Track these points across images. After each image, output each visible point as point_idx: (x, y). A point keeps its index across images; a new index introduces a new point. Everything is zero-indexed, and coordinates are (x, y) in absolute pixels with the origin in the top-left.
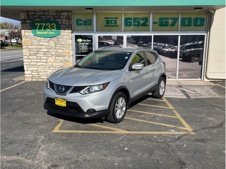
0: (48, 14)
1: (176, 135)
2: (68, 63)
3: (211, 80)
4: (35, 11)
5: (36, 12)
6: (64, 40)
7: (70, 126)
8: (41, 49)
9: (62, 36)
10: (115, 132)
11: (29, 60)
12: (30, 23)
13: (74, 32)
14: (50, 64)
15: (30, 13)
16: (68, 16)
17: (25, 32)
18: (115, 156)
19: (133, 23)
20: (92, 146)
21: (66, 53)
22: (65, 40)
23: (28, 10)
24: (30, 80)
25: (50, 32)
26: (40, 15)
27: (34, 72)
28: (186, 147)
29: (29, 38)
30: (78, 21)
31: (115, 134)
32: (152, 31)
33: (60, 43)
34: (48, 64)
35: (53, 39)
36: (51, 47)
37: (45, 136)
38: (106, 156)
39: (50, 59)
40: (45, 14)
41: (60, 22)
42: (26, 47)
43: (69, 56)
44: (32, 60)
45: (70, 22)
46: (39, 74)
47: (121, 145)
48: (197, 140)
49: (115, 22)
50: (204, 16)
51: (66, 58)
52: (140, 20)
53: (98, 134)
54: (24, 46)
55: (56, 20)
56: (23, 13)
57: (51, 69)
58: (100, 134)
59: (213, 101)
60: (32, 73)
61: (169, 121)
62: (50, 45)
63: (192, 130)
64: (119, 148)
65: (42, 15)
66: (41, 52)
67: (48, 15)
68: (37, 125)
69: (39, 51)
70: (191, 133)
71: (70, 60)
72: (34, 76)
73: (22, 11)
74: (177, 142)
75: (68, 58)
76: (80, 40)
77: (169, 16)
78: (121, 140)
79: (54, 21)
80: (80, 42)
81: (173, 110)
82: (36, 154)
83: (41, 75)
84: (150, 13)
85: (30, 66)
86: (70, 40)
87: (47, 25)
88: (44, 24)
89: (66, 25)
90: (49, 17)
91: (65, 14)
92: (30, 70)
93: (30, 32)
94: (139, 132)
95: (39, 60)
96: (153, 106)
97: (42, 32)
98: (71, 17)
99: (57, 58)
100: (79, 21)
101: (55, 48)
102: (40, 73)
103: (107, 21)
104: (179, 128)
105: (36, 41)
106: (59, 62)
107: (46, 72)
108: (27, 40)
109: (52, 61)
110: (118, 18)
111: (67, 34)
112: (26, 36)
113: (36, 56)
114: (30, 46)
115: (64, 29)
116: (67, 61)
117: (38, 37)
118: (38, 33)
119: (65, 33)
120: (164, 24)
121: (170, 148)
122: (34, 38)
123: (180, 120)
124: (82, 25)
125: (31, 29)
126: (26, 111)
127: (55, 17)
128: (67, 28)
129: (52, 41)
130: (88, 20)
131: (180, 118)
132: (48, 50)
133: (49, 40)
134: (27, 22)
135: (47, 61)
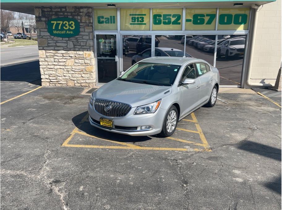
1: (190, 152)
2: (89, 66)
4: (51, 7)
6: (84, 40)
7: (81, 140)
8: (59, 50)
9: (81, 36)
11: (45, 63)
12: (45, 21)
13: (95, 31)
14: (68, 67)
15: (45, 10)
16: (89, 12)
17: (40, 31)
18: (119, 172)
19: (162, 21)
20: (98, 162)
22: (86, 41)
23: (42, 6)
24: (47, 85)
25: (68, 31)
26: (56, 12)
27: (51, 76)
28: (196, 165)
29: (44, 38)
30: (99, 18)
31: (125, 150)
32: (185, 30)
33: (79, 44)
34: (66, 67)
35: (71, 39)
36: (70, 48)
39: (69, 62)
40: (62, 11)
41: (79, 19)
42: (41, 48)
43: (89, 58)
44: (49, 64)
45: (90, 20)
46: (56, 79)
47: (129, 162)
48: (210, 158)
49: (142, 19)
50: (247, 12)
51: (86, 61)
52: (171, 17)
53: (107, 150)
54: (39, 47)
55: (75, 18)
56: (38, 9)
57: (70, 74)
58: (110, 149)
62: (68, 46)
63: (209, 147)
64: (125, 164)
65: (58, 12)
67: (66, 11)
68: (47, 138)
69: (57, 53)
70: (207, 150)
71: (91, 63)
72: (52, 80)
73: (36, 8)
74: (188, 160)
75: (88, 61)
76: (102, 41)
77: (205, 13)
78: (130, 157)
79: (72, 18)
81: (195, 124)
83: (60, 79)
84: (183, 9)
85: (47, 70)
86: (90, 40)
87: (64, 23)
88: (61, 22)
89: (86, 23)
91: (85, 10)
92: (47, 74)
93: (45, 31)
94: (151, 148)
95: (57, 63)
98: (91, 14)
99: (77, 61)
100: (101, 18)
101: (74, 50)
102: (58, 78)
103: (132, 18)
104: (195, 144)
105: (52, 42)
106: (79, 65)
107: (64, 76)
109: (71, 64)
110: (145, 15)
111: (87, 34)
112: (41, 36)
113: (53, 59)
114: (46, 47)
115: (84, 28)
116: (88, 64)
117: (55, 37)
118: (55, 32)
119: (85, 32)
120: (199, 21)
121: (178, 166)
122: (51, 38)
123: (200, 135)
124: (105, 23)
125: (46, 28)
126: (38, 123)
127: (73, 14)
128: (87, 27)
129: (71, 42)
130: (111, 17)
131: (200, 133)
132: (66, 52)
133: (68, 40)
134: (43, 20)
135: (65, 64)
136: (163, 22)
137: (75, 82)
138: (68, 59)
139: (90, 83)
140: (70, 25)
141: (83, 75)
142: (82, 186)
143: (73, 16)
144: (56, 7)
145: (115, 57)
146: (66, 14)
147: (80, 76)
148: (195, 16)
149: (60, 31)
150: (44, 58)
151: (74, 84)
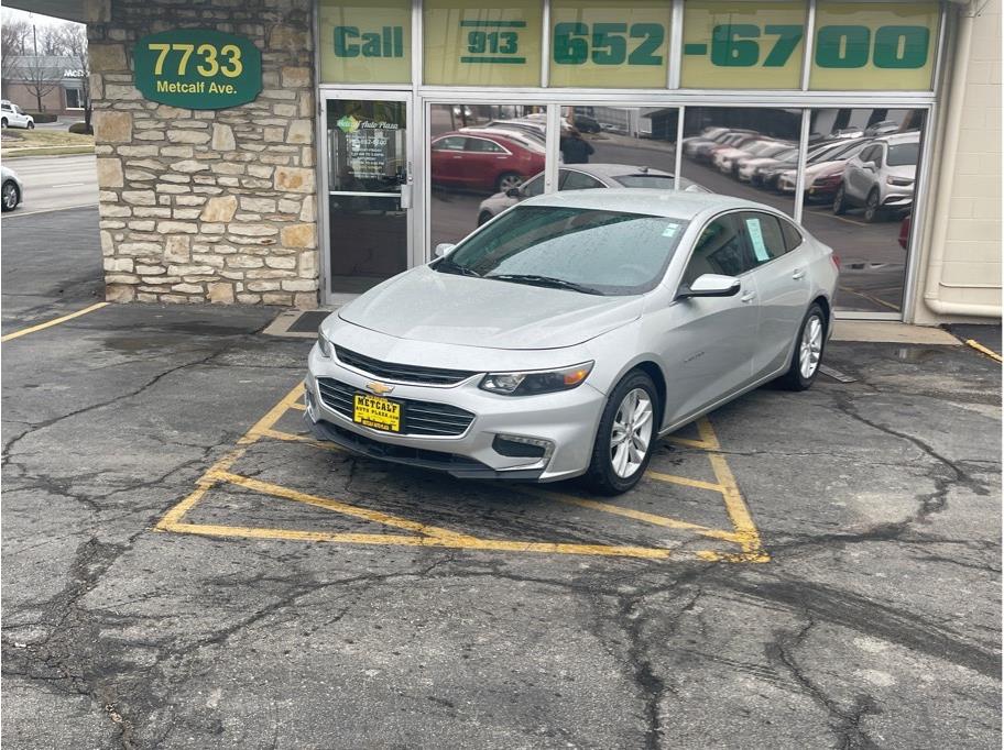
0: (205, 3)
1: (681, 563)
2: (296, 226)
3: (950, 322)
6: (278, 122)
8: (176, 159)
9: (267, 104)
11: (122, 208)
12: (125, 43)
13: (321, 86)
14: (214, 228)
16: (298, 11)
17: (104, 82)
19: (591, 49)
21: (287, 183)
22: (283, 122)
24: (128, 296)
25: (213, 84)
26: (169, 7)
27: (143, 263)
28: (700, 617)
29: (121, 111)
30: (342, 32)
32: (680, 88)
33: (258, 137)
34: (205, 228)
35: (227, 116)
36: (220, 152)
39: (217, 207)
40: (194, 2)
41: (259, 38)
42: (109, 149)
43: (295, 193)
44: (137, 211)
45: (304, 42)
46: (165, 275)
49: (508, 42)
50: (927, 22)
51: (285, 206)
52: (625, 35)
53: (339, 548)
54: (99, 145)
55: (243, 31)
57: (218, 254)
58: (350, 546)
60: (137, 267)
61: (673, 502)
62: (214, 143)
63: (758, 544)
65: (178, 6)
66: (177, 172)
67: (208, 4)
69: (168, 171)
70: (750, 557)
71: (303, 213)
72: (144, 279)
75: (293, 204)
76: (350, 124)
77: (761, 20)
79: (233, 33)
80: (349, 133)
81: (709, 455)
83: (177, 276)
84: (672, 2)
85: (126, 237)
86: (304, 121)
87: (200, 51)
88: (189, 48)
89: (288, 52)
90: (211, 15)
91: (284, 2)
92: (126, 256)
93: (125, 84)
95: (166, 212)
97: (178, 85)
98: (308, 17)
99: (246, 203)
100: (347, 35)
101: (238, 159)
102: (173, 270)
103: (473, 35)
104: (704, 533)
105: (152, 126)
106: (256, 222)
107: (198, 264)
108: (116, 120)
109: (225, 214)
110: (522, 24)
111: (291, 95)
112: (108, 101)
113: (152, 194)
114: (128, 144)
115: (279, 71)
116: (292, 218)
117: (164, 107)
118: (162, 87)
119: (282, 88)
120: (735, 53)
122: (146, 110)
123: (726, 498)
124: (361, 55)
125: (129, 69)
126: (68, 438)
127: (236, 15)
128: (292, 69)
129: (225, 126)
130: (387, 31)
131: (728, 489)
132: (206, 167)
133: (212, 121)
134: (115, 37)
135: (201, 214)
136: (594, 52)
137: (240, 288)
138: (213, 196)
139: (296, 292)
140: (222, 60)
141: (271, 261)
142: (219, 690)
143: (237, 24)
145: (399, 191)
146: (207, 14)
147: (258, 263)
148: (721, 33)
149: (182, 84)
150: (119, 191)
151: (236, 294)
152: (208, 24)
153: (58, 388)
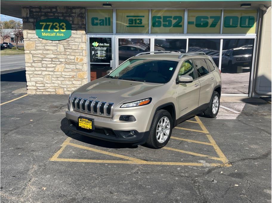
0: (56, 11)
1: (207, 167)
2: (81, 72)
3: (262, 96)
4: (40, 6)
5: (42, 8)
6: (76, 43)
7: (73, 153)
8: (47, 54)
9: (73, 39)
10: (128, 162)
11: (32, 68)
12: (33, 23)
13: (88, 34)
14: (58, 73)
15: (34, 10)
16: (82, 13)
17: (28, 33)
18: (124, 193)
19: (162, 23)
20: (96, 179)
21: (79, 60)
22: (78, 44)
23: (31, 6)
24: (34, 93)
25: (58, 33)
26: (45, 13)
27: (38, 83)
28: (216, 184)
29: (32, 41)
30: (93, 19)
31: (128, 164)
32: (187, 33)
33: (71, 48)
34: (55, 73)
35: (62, 42)
36: (60, 52)
37: (40, 166)
38: (112, 193)
39: (59, 67)
40: (53, 11)
41: (71, 21)
42: (28, 52)
43: (81, 63)
44: (37, 69)
45: (83, 21)
46: (44, 86)
47: (134, 179)
48: (232, 175)
49: (140, 21)
50: (254, 15)
51: (78, 67)
52: (172, 19)
54: (26, 51)
55: (66, 19)
56: (25, 9)
57: (59, 80)
58: (109, 164)
59: (260, 123)
60: (36, 84)
61: (200, 149)
62: (58, 49)
63: (227, 161)
64: (130, 183)
65: (48, 12)
66: (48, 58)
68: (32, 151)
69: (45, 57)
70: (226, 165)
71: (83, 69)
72: (39, 88)
73: (24, 8)
74: (206, 177)
75: (80, 66)
76: (96, 44)
77: (209, 15)
78: (135, 173)
79: (63, 20)
80: (95, 47)
81: (206, 135)
82: (24, 189)
83: (48, 87)
84: (184, 10)
85: (33, 76)
86: (83, 43)
87: (54, 24)
88: (51, 24)
89: (79, 24)
90: (57, 15)
91: (78, 11)
92: (33, 81)
93: (33, 34)
94: (159, 163)
95: (45, 69)
96: (182, 128)
97: (48, 34)
98: (84, 15)
99: (67, 66)
100: (95, 20)
101: (65, 54)
102: (46, 85)
103: (129, 20)
104: (211, 158)
105: (41, 45)
106: (70, 71)
107: (54, 83)
108: (30, 44)
109: (61, 69)
110: (144, 17)
111: (80, 36)
112: (28, 38)
113: (41, 64)
114: (34, 50)
115: (76, 30)
116: (80, 70)
117: (44, 40)
118: (44, 34)
119: (77, 34)
120: (202, 24)
121: (195, 184)
122: (39, 41)
123: (214, 147)
124: (99, 25)
125: (34, 29)
126: (21, 133)
127: (64, 14)
129: (61, 45)
130: (106, 18)
131: (214, 145)
132: (56, 56)
133: (57, 43)
134: (30, 21)
135: (54, 69)
137: (65, 89)
138: (58, 64)
140: (60, 27)
141: (74, 82)
143: (65, 17)
144: (46, 8)
145: (110, 62)
147: (71, 83)
148: (198, 18)
149: (49, 33)
150: (31, 63)
151: (64, 91)
152: (57, 17)
153: (17, 119)
